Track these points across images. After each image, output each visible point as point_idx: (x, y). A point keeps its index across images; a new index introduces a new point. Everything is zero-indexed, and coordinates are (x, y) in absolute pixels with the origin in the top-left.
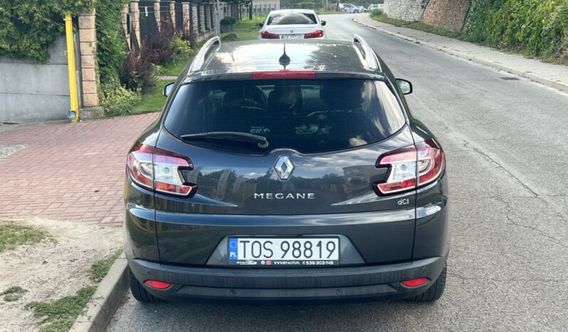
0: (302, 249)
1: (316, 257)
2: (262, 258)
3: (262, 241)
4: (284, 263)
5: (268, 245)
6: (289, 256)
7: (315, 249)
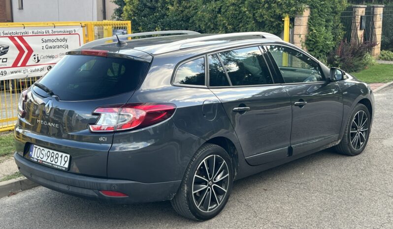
0: (54, 157)
1: (58, 164)
2: (39, 158)
3: (42, 148)
4: (46, 163)
5: (43, 152)
6: (49, 161)
7: (59, 158)
